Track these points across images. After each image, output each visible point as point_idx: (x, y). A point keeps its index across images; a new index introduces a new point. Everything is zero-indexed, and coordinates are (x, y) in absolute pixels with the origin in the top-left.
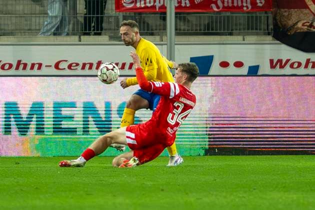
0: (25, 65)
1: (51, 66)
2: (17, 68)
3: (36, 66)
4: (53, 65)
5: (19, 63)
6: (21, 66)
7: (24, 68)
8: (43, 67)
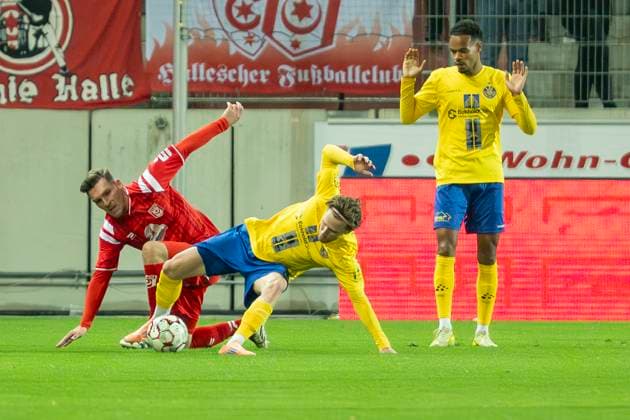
0: (569, 161)
1: (614, 161)
2: (555, 164)
3: (589, 162)
4: (619, 160)
5: (558, 155)
6: (563, 162)
7: (568, 164)
8: (601, 164)
